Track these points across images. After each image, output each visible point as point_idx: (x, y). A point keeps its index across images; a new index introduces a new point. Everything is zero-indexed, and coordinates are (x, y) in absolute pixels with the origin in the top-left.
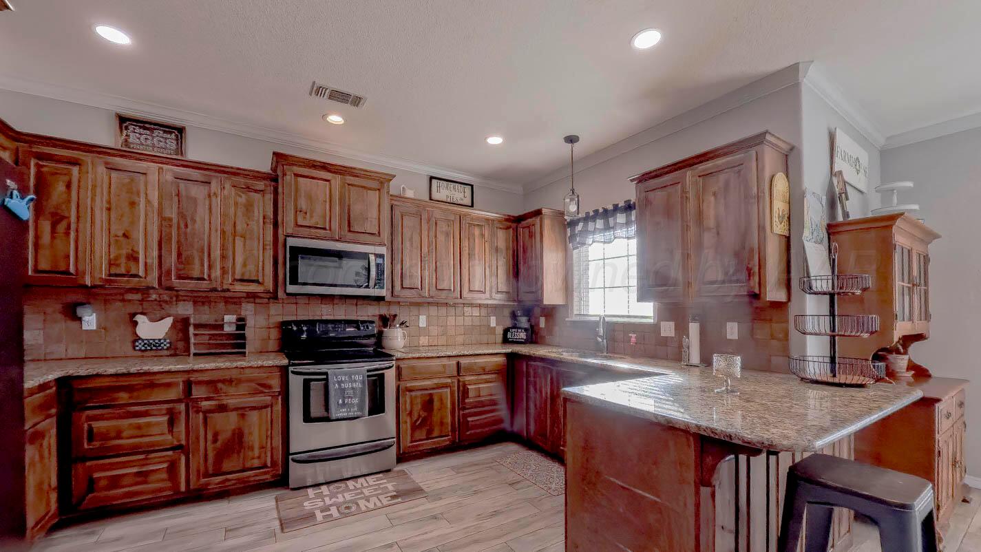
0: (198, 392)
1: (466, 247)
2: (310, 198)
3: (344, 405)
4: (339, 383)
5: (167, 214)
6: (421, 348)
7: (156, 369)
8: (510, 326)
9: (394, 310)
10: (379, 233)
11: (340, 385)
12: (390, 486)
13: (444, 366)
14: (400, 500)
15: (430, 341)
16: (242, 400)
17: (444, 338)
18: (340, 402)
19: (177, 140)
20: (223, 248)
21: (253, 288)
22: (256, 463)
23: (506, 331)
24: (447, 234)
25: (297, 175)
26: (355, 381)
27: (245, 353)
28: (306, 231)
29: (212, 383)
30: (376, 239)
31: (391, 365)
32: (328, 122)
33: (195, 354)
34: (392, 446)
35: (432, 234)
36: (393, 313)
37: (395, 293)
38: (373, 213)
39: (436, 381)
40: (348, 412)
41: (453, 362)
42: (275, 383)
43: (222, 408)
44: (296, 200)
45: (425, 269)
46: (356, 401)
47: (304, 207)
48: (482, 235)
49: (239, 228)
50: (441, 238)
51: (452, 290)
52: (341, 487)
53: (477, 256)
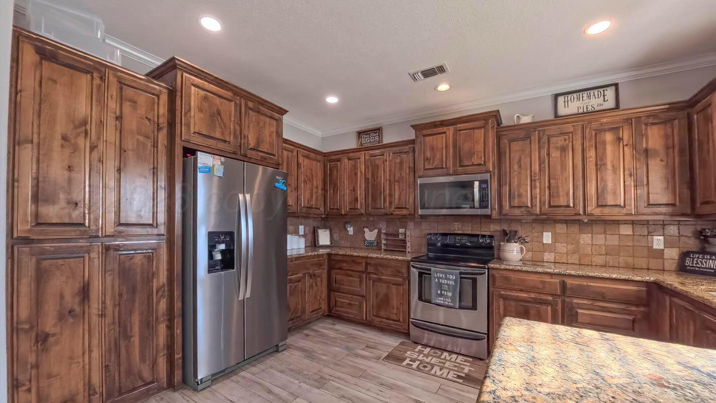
0: (370, 269)
1: (591, 157)
2: (432, 149)
3: (441, 295)
4: (439, 278)
5: (367, 177)
6: (545, 264)
7: (355, 254)
8: (695, 250)
9: (514, 227)
10: (485, 163)
11: (439, 280)
12: (466, 370)
13: (543, 282)
14: (461, 381)
15: (557, 257)
16: (389, 278)
17: (576, 256)
18: (439, 292)
19: (379, 136)
20: (390, 190)
21: (405, 212)
22: (395, 317)
23: (685, 255)
24: (563, 149)
25: (424, 136)
26: (449, 279)
27: (405, 251)
28: (430, 172)
29: (376, 266)
30: (483, 168)
31: (483, 272)
32: (439, 91)
33: (385, 250)
34: (482, 339)
35: (544, 152)
36: (514, 229)
37: (504, 212)
38: (480, 147)
39: (533, 295)
40: (444, 301)
41: (557, 280)
42: (404, 271)
43: (380, 280)
44: (424, 153)
45: (535, 187)
46: (450, 294)
47: (429, 156)
48: (619, 139)
49: (396, 178)
50: (555, 154)
51: (571, 205)
52: (437, 353)
53: (609, 166)
